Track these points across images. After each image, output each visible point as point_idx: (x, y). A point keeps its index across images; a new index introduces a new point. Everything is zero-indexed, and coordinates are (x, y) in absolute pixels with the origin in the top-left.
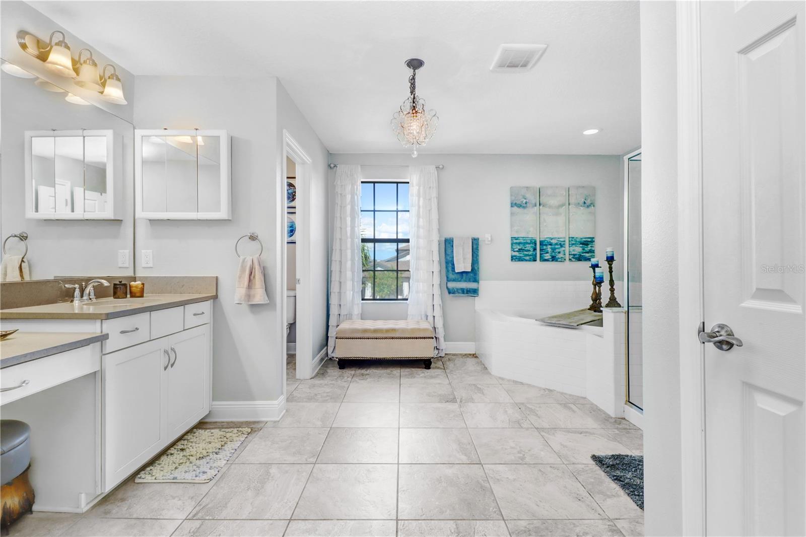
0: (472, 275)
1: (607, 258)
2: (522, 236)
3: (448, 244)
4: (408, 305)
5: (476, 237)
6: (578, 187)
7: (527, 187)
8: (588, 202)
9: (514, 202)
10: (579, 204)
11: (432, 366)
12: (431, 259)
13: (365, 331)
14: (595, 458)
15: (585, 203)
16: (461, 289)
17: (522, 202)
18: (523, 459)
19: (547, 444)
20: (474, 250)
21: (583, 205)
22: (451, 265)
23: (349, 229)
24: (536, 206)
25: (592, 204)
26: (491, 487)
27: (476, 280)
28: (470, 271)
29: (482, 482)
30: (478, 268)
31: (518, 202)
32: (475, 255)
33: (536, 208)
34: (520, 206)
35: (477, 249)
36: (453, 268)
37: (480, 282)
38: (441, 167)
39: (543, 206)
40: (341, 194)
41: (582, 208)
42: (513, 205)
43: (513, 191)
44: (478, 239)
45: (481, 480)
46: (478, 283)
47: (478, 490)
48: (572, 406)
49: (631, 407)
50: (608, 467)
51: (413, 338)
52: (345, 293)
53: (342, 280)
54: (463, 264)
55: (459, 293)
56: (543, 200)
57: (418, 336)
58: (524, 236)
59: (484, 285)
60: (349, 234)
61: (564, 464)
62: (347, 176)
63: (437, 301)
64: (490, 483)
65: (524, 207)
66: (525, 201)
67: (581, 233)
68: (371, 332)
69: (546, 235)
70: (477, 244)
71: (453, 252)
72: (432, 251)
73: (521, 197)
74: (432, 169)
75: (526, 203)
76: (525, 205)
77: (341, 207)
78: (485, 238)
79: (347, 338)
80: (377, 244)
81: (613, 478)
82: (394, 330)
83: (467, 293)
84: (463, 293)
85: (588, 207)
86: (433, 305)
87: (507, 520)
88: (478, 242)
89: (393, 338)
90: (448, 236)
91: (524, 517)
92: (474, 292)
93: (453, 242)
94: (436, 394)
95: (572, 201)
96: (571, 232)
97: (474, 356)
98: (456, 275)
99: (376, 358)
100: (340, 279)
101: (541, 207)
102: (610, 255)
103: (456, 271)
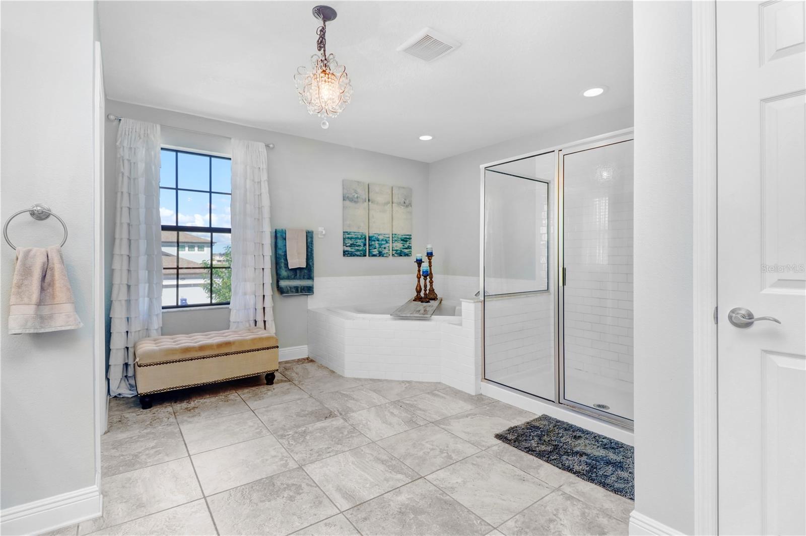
0: (306, 271)
1: (428, 253)
2: (354, 231)
3: (279, 238)
4: (230, 309)
5: (310, 229)
6: (399, 188)
7: (358, 182)
8: (407, 202)
9: (347, 196)
10: (400, 203)
11: (275, 380)
12: (261, 254)
13: (187, 350)
14: (499, 437)
15: (405, 203)
16: (295, 287)
17: (354, 196)
18: (450, 457)
19: (453, 436)
20: (308, 244)
21: (403, 204)
22: (283, 261)
23: (142, 211)
24: (366, 201)
25: (410, 205)
26: (453, 498)
27: (310, 277)
28: (305, 267)
29: (441, 496)
30: (313, 264)
31: (351, 196)
32: (309, 250)
33: (365, 203)
34: (352, 200)
35: (312, 243)
36: (286, 265)
37: (315, 278)
38: (271, 146)
39: (372, 203)
40: (129, 160)
41: (402, 207)
42: (345, 198)
43: (345, 184)
44: (313, 232)
45: (439, 496)
46: (313, 280)
47: (446, 508)
48: (436, 392)
49: (488, 383)
50: (515, 442)
51: (253, 351)
52: (137, 300)
53: (132, 283)
54: (296, 260)
55: (292, 292)
56: (372, 196)
57: (259, 347)
58: (356, 231)
59: (319, 282)
60: (142, 217)
61: (483, 450)
62: (139, 136)
63: (269, 303)
64: (449, 494)
65: (356, 202)
66: (356, 195)
67: (401, 231)
68: (196, 351)
69: (373, 231)
70: (312, 238)
71: (286, 245)
72: (263, 244)
73: (353, 191)
74: (261, 146)
75: (357, 198)
76: (356, 200)
77: (129, 178)
78: (319, 231)
79: (157, 364)
80: (181, 233)
81: (526, 451)
82: (228, 344)
83: (301, 292)
84: (297, 291)
85: (407, 206)
86: (264, 308)
87: (498, 527)
88: (312, 235)
89: (227, 354)
90: (279, 228)
91: (506, 518)
92: (309, 290)
93: (285, 234)
94: (306, 412)
95: (395, 200)
96: (394, 229)
97: (309, 360)
98: (289, 272)
99: (203, 384)
100: (128, 282)
101: (370, 203)
102: (429, 251)
103: (290, 268)
